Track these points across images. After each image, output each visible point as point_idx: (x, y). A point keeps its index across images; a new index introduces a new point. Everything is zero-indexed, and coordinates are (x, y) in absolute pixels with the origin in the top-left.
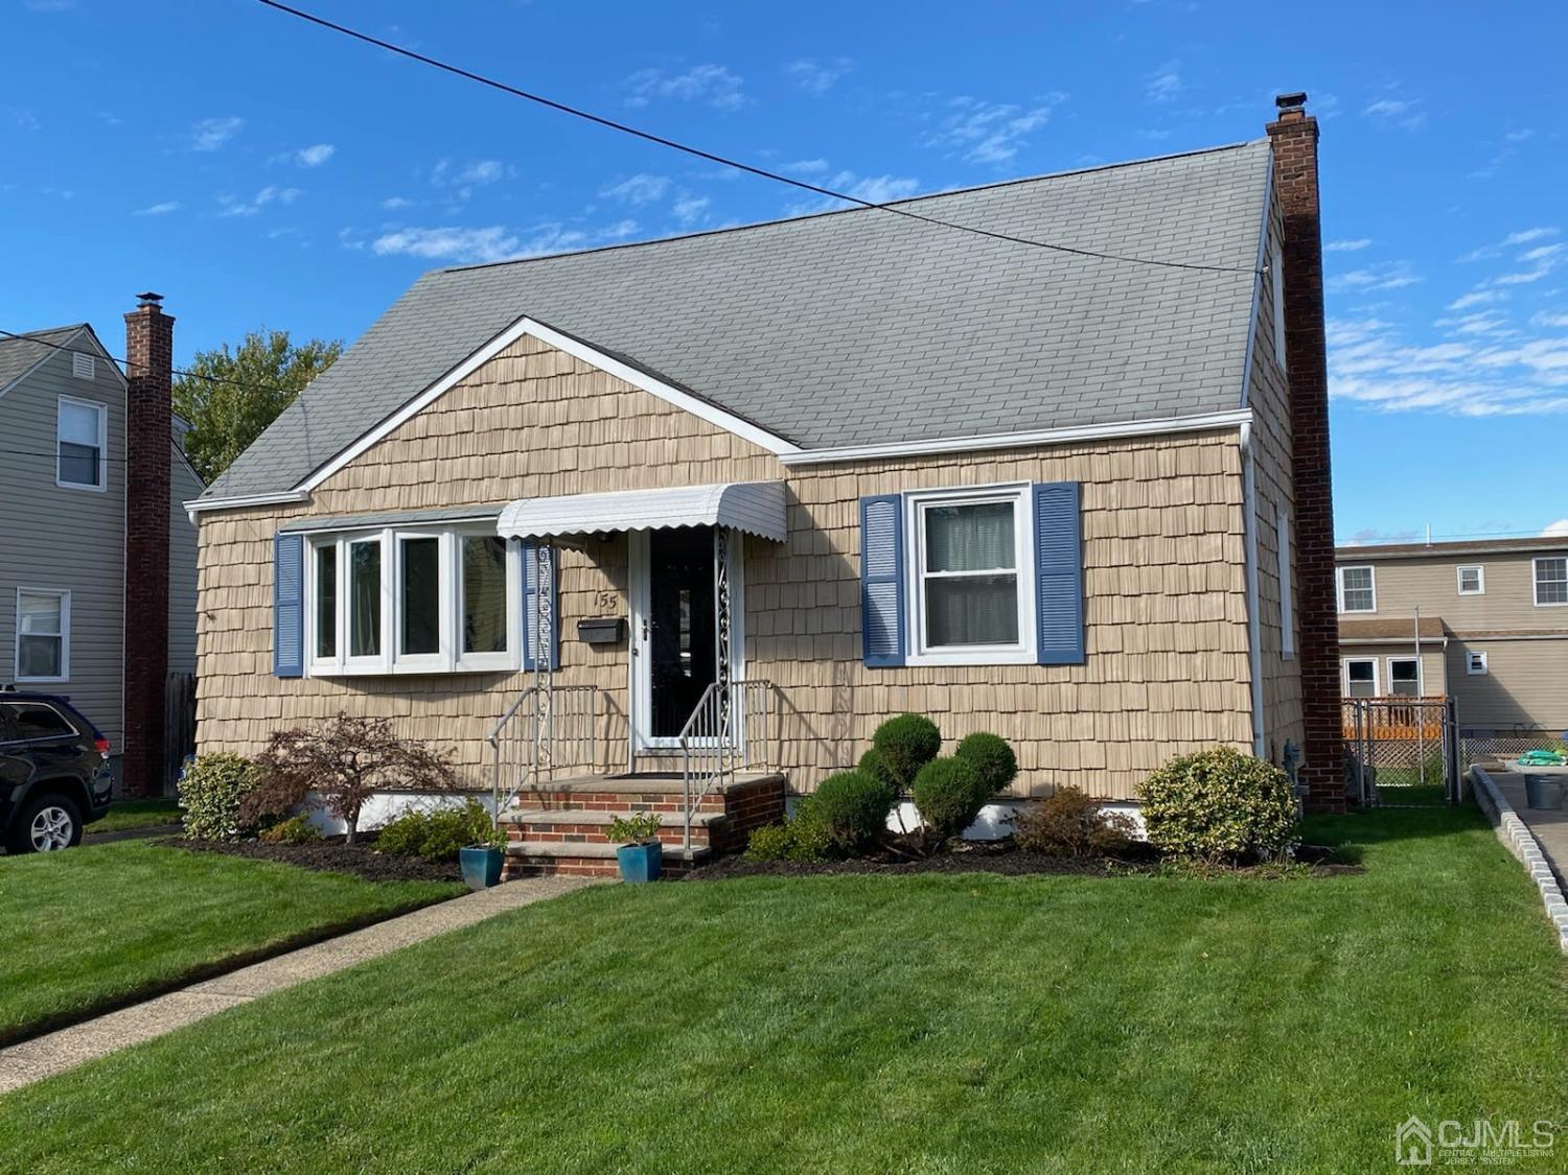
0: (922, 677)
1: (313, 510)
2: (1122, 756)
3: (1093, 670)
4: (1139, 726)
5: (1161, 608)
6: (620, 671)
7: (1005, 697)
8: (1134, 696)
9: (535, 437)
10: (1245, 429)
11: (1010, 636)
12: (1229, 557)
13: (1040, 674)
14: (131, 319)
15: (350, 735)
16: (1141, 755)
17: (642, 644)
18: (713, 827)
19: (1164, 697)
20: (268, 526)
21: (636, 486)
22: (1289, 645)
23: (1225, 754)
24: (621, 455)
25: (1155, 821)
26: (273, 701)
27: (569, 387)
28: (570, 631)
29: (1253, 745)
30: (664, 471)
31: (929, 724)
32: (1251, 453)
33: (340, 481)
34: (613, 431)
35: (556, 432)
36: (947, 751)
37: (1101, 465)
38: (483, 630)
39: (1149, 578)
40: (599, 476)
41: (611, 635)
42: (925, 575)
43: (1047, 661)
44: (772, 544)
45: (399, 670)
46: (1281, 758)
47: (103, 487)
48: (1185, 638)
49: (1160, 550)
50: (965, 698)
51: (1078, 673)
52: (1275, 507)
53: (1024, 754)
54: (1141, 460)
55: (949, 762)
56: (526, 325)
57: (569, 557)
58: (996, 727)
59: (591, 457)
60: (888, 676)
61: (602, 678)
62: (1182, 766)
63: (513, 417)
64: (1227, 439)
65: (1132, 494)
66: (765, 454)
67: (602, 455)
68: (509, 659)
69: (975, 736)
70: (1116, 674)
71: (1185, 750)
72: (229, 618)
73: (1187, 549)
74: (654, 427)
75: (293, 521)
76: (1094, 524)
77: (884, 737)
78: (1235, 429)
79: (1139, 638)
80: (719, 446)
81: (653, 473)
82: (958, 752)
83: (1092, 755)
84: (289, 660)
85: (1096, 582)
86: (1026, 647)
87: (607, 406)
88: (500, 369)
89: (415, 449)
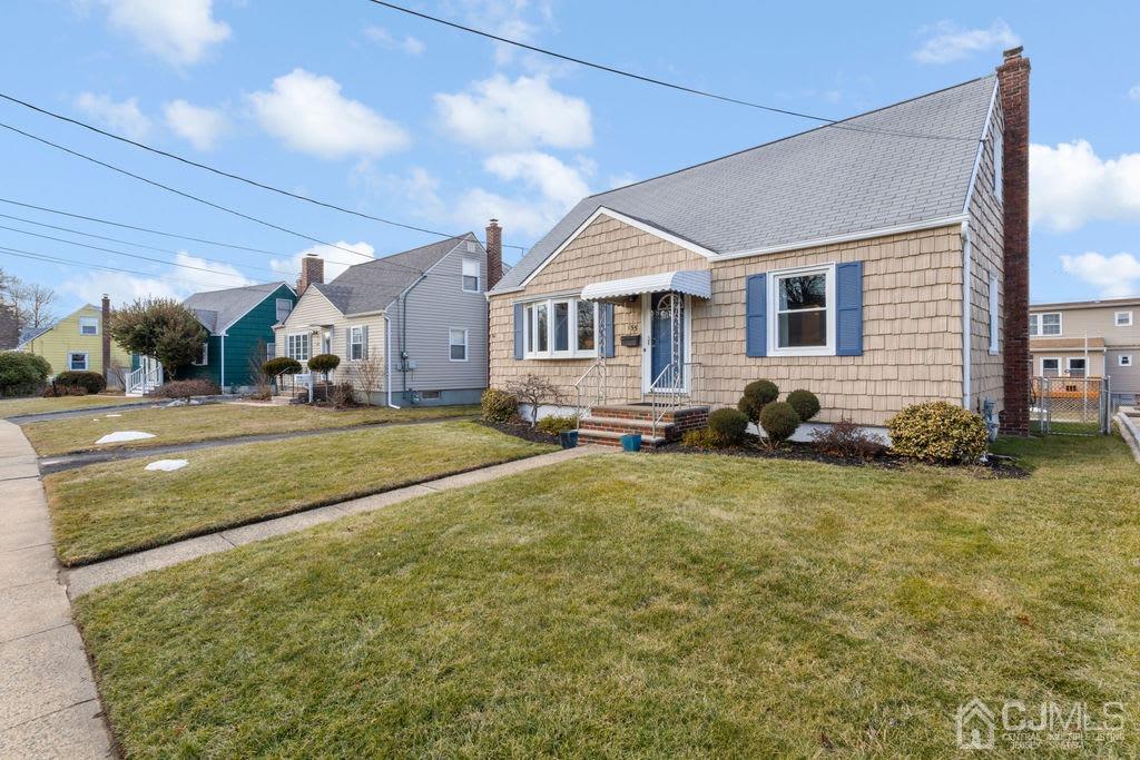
0: (776, 362)
1: (526, 293)
2: (881, 404)
3: (867, 358)
4: (892, 388)
5: (908, 326)
6: (638, 359)
7: (818, 373)
8: (891, 372)
9: (606, 258)
10: (965, 225)
11: (821, 341)
12: (952, 296)
13: (837, 361)
14: (488, 229)
15: (533, 380)
16: (894, 404)
17: (647, 344)
18: (667, 430)
19: (907, 373)
20: (511, 301)
21: (646, 274)
22: (996, 347)
23: (942, 405)
24: (639, 263)
25: (898, 439)
26: (514, 369)
27: (619, 235)
28: (618, 341)
29: (962, 399)
30: (657, 269)
31: (772, 385)
32: (968, 238)
33: (535, 282)
34: (636, 253)
35: (613, 255)
36: (782, 398)
37: (875, 252)
38: (585, 340)
39: (901, 310)
40: (631, 272)
41: (634, 343)
42: (778, 312)
43: (841, 353)
44: (704, 300)
45: (577, 356)
46: (982, 407)
47: (478, 292)
48: (921, 342)
49: (909, 295)
50: (796, 373)
51: (858, 360)
52: (988, 272)
53: (824, 401)
54: (899, 248)
55: (781, 404)
56: (602, 210)
57: (619, 309)
58: (813, 388)
59: (627, 266)
60: (759, 361)
61: (631, 362)
62: (914, 410)
63: (597, 250)
64: (952, 231)
65: (893, 265)
66: (701, 258)
67: (632, 264)
68: (594, 353)
69: (797, 391)
70: (881, 361)
71: (918, 402)
72: (500, 337)
73: (925, 294)
74: (653, 249)
75: (520, 299)
76: (870, 283)
77: (749, 391)
78: (959, 224)
79: (893, 343)
80: (681, 256)
81: (652, 270)
82: (788, 400)
83: (865, 402)
84: (519, 354)
85: (869, 313)
86: (830, 347)
87: (634, 242)
88: (593, 231)
89: (561, 267)
